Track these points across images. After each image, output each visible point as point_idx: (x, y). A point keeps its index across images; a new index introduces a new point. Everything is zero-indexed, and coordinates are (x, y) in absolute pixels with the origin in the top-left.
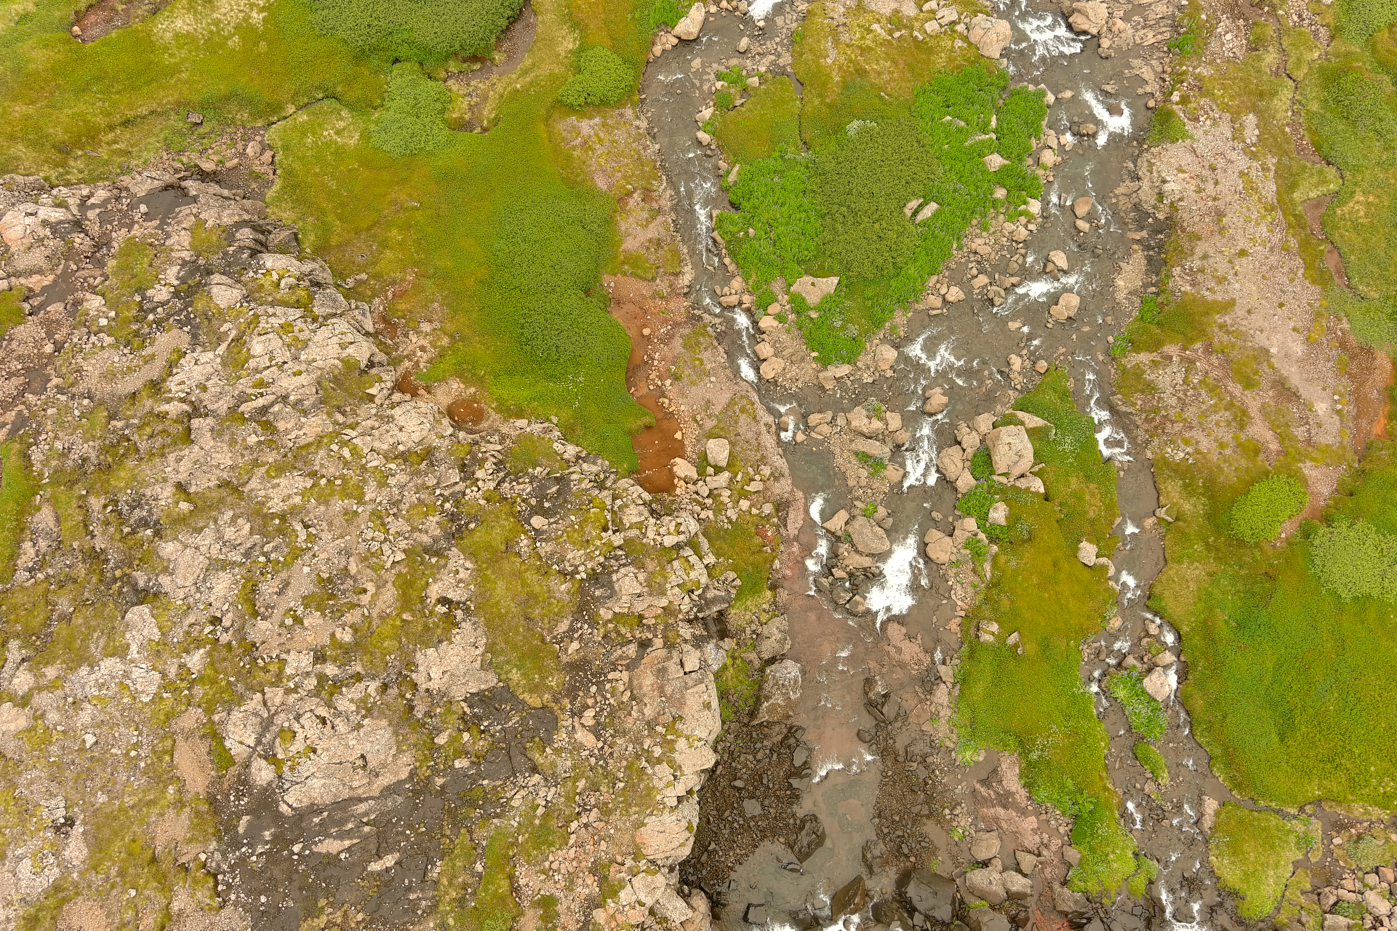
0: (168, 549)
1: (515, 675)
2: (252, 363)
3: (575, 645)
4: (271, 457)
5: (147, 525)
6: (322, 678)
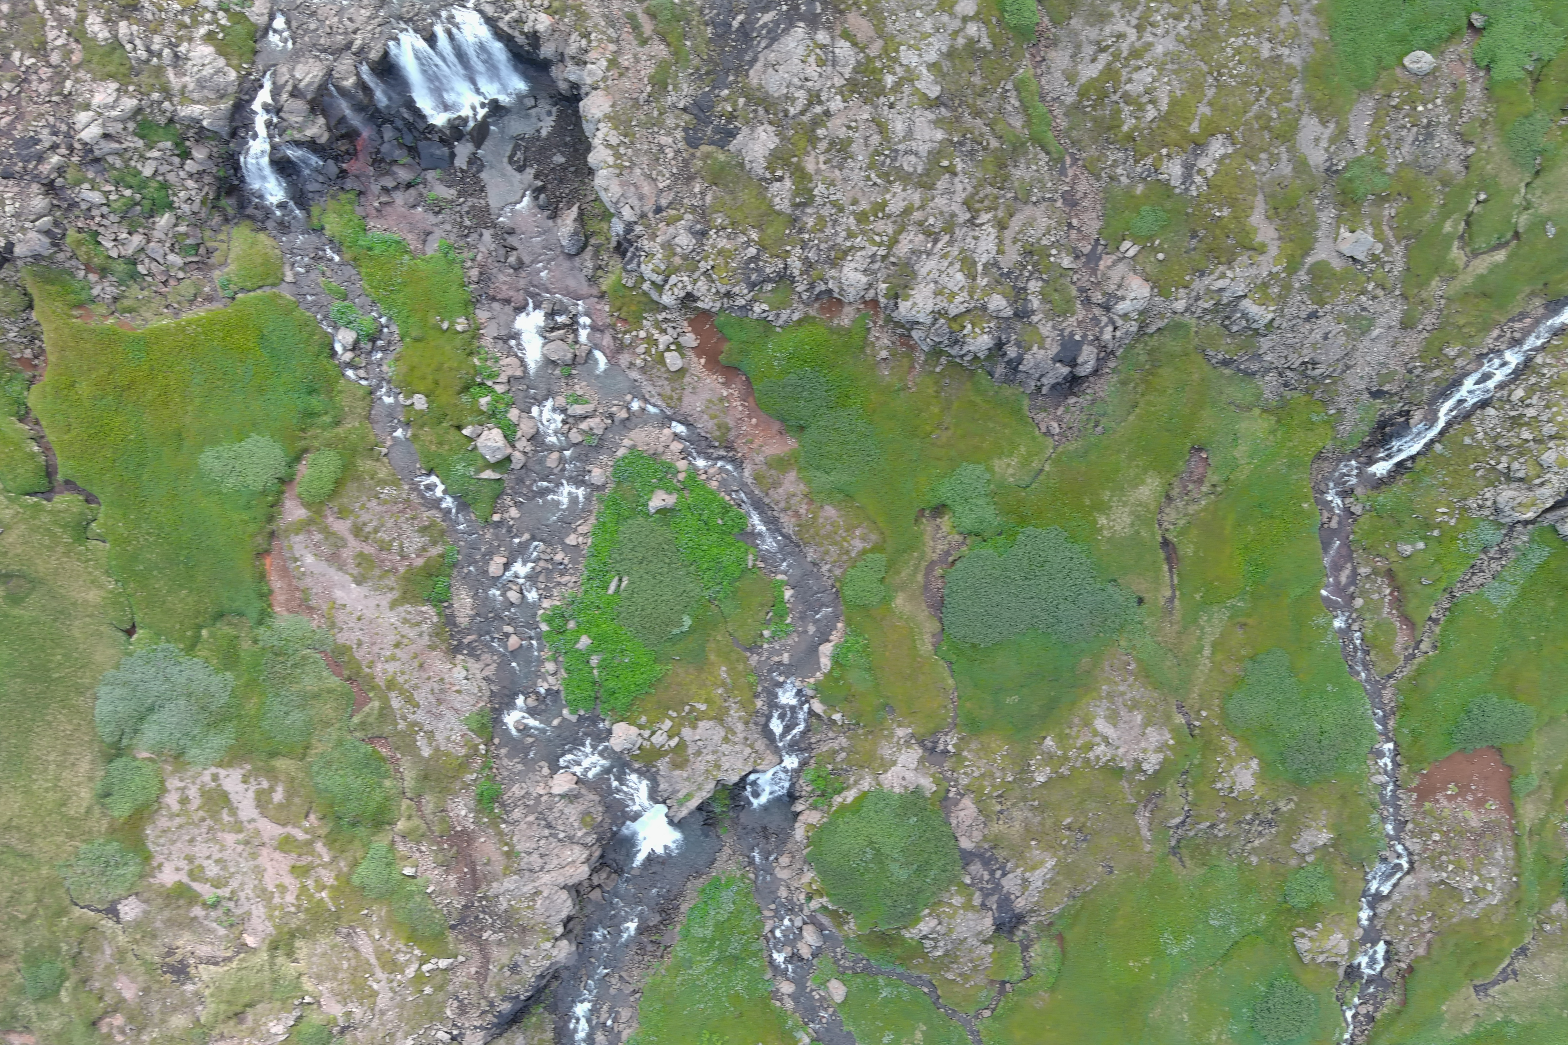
0: (939, 135)
1: (722, 157)
2: (957, 266)
3: (697, 190)
4: (917, 215)
5: (959, 142)
6: (820, 103)
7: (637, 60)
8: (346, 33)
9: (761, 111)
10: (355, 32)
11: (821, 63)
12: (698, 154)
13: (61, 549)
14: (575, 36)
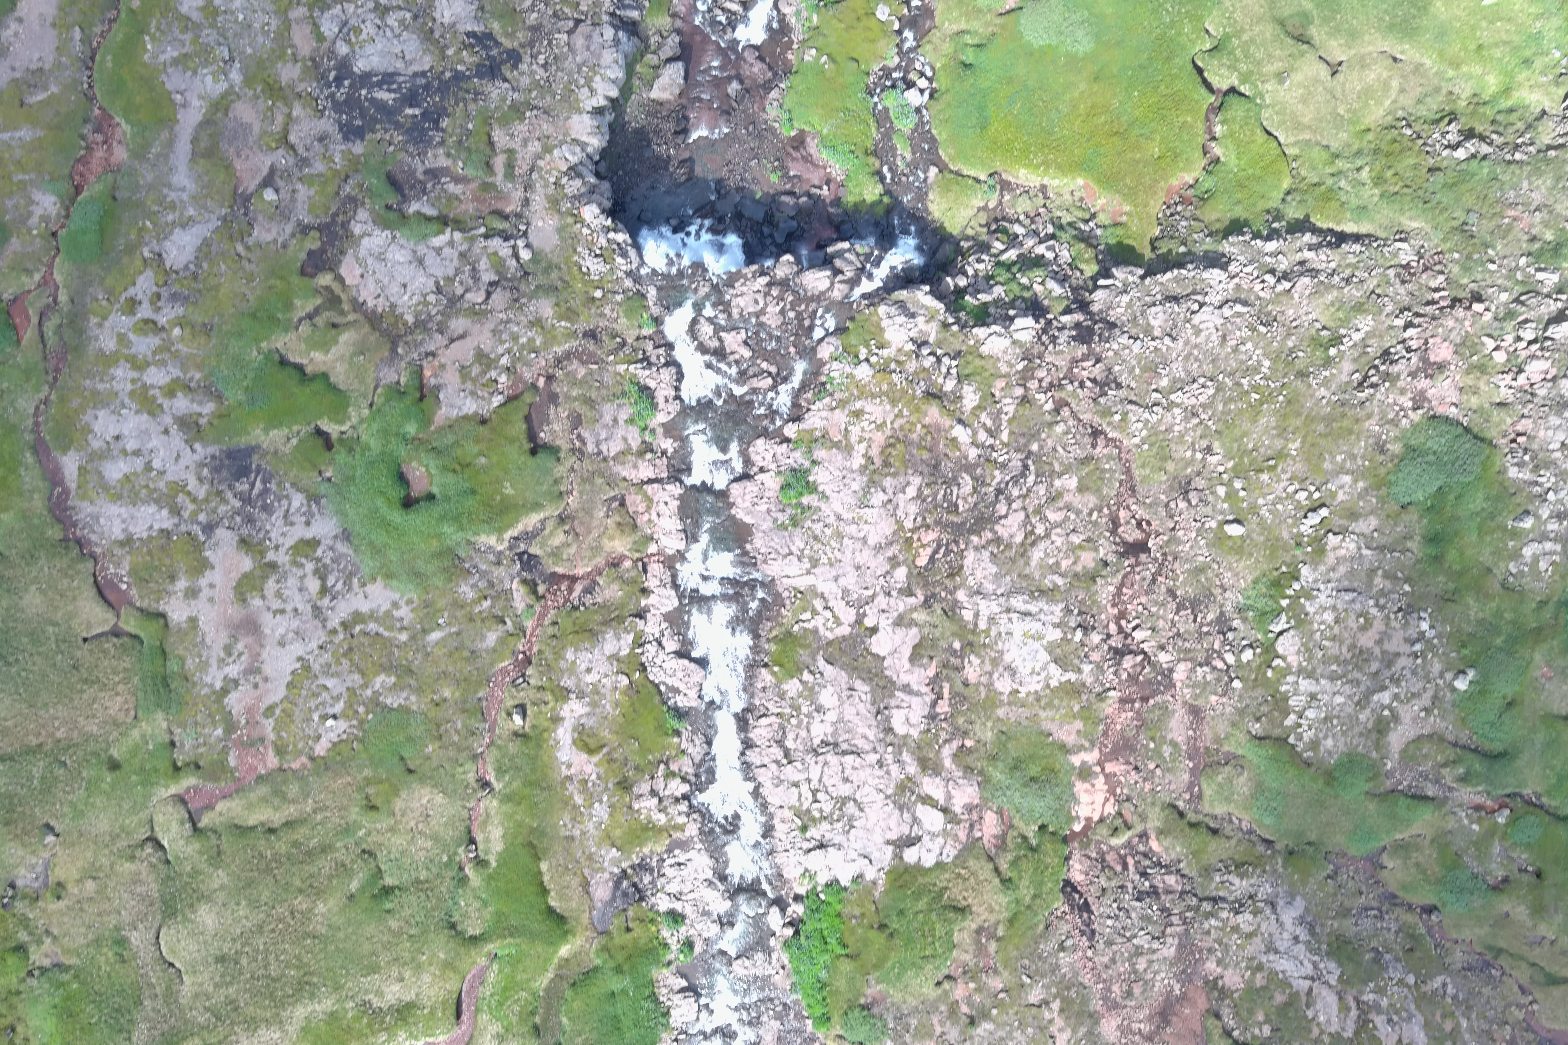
7: (525, 142)
8: (766, 294)
9: (437, 35)
10: (759, 291)
11: (358, 31)
12: (516, 44)
13: (1245, 37)
14: (569, 191)
